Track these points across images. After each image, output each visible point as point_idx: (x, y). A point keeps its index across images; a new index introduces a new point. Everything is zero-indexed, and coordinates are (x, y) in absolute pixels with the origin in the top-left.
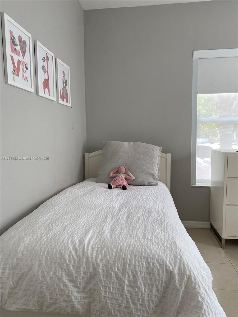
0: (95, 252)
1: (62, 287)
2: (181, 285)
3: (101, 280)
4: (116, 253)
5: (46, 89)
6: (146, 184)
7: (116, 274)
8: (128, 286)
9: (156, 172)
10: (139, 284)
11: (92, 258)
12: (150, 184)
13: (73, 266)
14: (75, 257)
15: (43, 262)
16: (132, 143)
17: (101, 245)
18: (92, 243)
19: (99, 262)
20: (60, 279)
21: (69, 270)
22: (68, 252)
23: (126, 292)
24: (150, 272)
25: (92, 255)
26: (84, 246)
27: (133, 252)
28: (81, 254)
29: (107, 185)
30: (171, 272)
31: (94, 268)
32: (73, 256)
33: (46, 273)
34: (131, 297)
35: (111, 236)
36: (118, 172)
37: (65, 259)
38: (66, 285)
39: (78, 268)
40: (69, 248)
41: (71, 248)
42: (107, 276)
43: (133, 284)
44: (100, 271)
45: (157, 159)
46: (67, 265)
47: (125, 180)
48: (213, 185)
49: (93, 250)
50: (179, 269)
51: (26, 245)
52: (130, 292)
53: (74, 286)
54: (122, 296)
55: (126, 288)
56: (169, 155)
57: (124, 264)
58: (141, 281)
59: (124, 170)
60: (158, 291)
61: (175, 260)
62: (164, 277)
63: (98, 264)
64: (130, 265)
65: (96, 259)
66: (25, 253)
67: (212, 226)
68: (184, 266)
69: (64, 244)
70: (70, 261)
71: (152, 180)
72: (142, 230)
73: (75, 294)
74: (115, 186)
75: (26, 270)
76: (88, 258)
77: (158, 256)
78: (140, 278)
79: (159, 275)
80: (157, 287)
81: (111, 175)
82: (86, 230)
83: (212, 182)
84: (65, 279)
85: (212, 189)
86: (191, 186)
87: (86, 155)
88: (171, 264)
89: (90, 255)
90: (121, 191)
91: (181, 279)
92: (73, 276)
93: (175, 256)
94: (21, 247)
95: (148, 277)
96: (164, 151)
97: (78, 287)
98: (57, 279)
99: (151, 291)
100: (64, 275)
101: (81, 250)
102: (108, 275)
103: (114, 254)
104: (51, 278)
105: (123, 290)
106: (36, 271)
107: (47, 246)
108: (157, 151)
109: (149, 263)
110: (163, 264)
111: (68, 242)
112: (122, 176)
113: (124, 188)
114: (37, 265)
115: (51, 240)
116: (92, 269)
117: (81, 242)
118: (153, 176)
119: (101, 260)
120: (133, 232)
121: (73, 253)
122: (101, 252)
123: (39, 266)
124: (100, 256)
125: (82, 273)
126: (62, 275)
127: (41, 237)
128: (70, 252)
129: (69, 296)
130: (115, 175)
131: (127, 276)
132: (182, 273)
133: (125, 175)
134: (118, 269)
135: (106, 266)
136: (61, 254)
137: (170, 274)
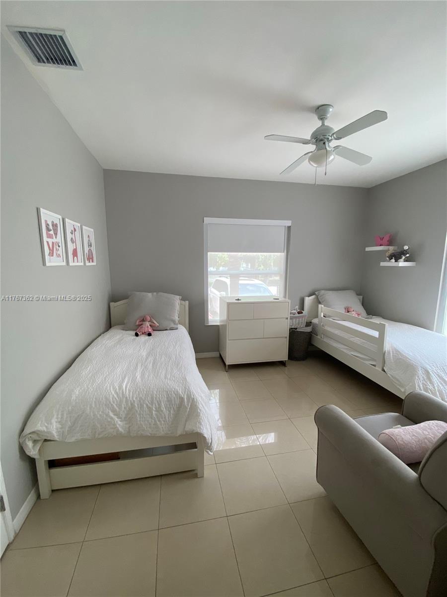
0: (131, 393)
1: (109, 420)
2: (188, 405)
3: (137, 411)
4: (146, 392)
5: (75, 258)
6: (168, 329)
7: (147, 405)
8: (155, 411)
9: (176, 318)
10: (162, 408)
11: (130, 397)
12: (172, 329)
13: (116, 405)
14: (117, 399)
15: (93, 406)
16: (155, 293)
17: (135, 388)
18: (128, 387)
19: (134, 399)
20: (107, 415)
21: (113, 407)
22: (111, 396)
23: (154, 415)
24: (169, 400)
25: (129, 395)
26: (123, 390)
27: (158, 389)
28: (121, 396)
29: (134, 333)
30: (182, 398)
31: (131, 404)
32: (115, 399)
33: (96, 413)
34: (157, 417)
35: (142, 380)
36: (143, 320)
37: (110, 402)
38: (112, 418)
39: (119, 406)
40: (111, 393)
41: (113, 393)
42: (141, 408)
43: (159, 410)
44: (136, 405)
45: (177, 307)
46: (111, 404)
47: (150, 327)
48: (221, 324)
49: (130, 391)
50: (187, 395)
51: (77, 395)
52: (156, 415)
53: (117, 418)
54: (151, 418)
55: (154, 413)
56: (187, 302)
57: (152, 398)
58: (163, 406)
59: (149, 318)
60: (174, 410)
61: (185, 390)
62: (178, 402)
63: (134, 401)
64: (156, 398)
65: (133, 398)
66: (77, 401)
67: (220, 355)
68: (190, 393)
69: (108, 391)
70: (114, 402)
71: (173, 325)
72: (164, 372)
73: (119, 423)
74: (141, 333)
75: (81, 413)
76: (127, 398)
77: (174, 389)
78: (163, 405)
79: (175, 401)
80: (173, 408)
81: (137, 323)
82: (122, 378)
83: (221, 321)
84: (111, 414)
85: (220, 327)
86: (205, 326)
87: (112, 304)
88: (182, 393)
89: (128, 396)
90: (147, 337)
91: (188, 401)
92: (116, 411)
93: (185, 388)
94: (74, 397)
95: (168, 403)
96: (183, 299)
97: (120, 418)
98: (105, 416)
99: (170, 411)
100: (110, 412)
101: (121, 393)
102: (141, 406)
103: (145, 392)
104: (100, 415)
105: (152, 414)
106: (89, 412)
107: (94, 394)
108: (177, 300)
109: (168, 395)
110: (177, 394)
111: (110, 388)
112: (148, 324)
113: (150, 335)
114: (88, 408)
115: (96, 389)
116: (130, 405)
117: (120, 387)
118: (174, 322)
119: (136, 398)
120: (158, 375)
121: (115, 396)
122: (136, 392)
123: (90, 408)
124: (135, 396)
125: (123, 408)
126: (108, 412)
127: (88, 388)
128: (113, 395)
129: (114, 425)
130: (141, 323)
131: (154, 405)
132: (189, 397)
133: (150, 323)
134: (148, 402)
135: (140, 401)
136: (106, 398)
137: (182, 399)
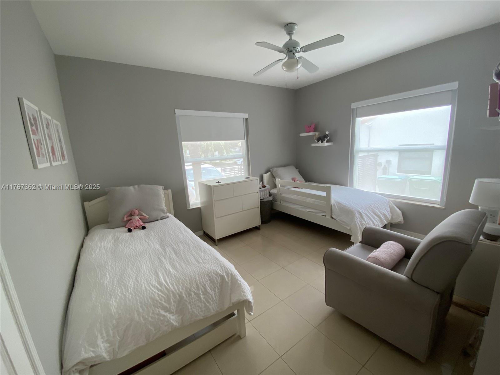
0: (175, 286)
1: (162, 318)
2: (229, 280)
3: (186, 301)
4: (189, 280)
6: (159, 219)
7: (194, 292)
8: (202, 295)
9: (164, 207)
10: (208, 291)
11: (176, 290)
12: (162, 218)
13: (165, 302)
14: (163, 295)
15: (141, 310)
16: (136, 186)
17: (176, 280)
18: (168, 281)
19: (181, 290)
20: (159, 314)
21: (162, 305)
22: (156, 296)
23: (202, 299)
24: (212, 281)
25: (174, 289)
26: (165, 285)
27: (198, 275)
28: (166, 291)
30: (222, 275)
31: (179, 296)
32: (162, 296)
33: (146, 316)
34: (206, 300)
35: (177, 271)
36: (131, 214)
37: (157, 301)
38: (164, 316)
39: (168, 302)
40: (155, 292)
41: (156, 291)
42: (189, 296)
43: (205, 293)
44: (184, 295)
45: (163, 197)
46: (160, 303)
47: (140, 220)
48: (202, 206)
49: (173, 286)
50: (226, 272)
51: (116, 307)
52: (204, 298)
53: (169, 314)
54: (201, 302)
55: (202, 297)
56: (170, 191)
57: (197, 284)
58: (209, 289)
59: (137, 212)
60: (218, 289)
61: (222, 268)
62: (219, 281)
63: (181, 292)
64: (200, 283)
65: (179, 290)
66: (120, 312)
67: (204, 232)
68: (227, 269)
69: (149, 291)
70: (161, 300)
71: (163, 215)
72: (192, 258)
73: (172, 317)
74: (133, 228)
75: (129, 323)
76: (173, 292)
77: (213, 270)
78: (208, 287)
79: (217, 281)
80: (217, 287)
81: (125, 219)
82: (154, 275)
83: (202, 203)
84: (162, 312)
85: (202, 208)
86: (187, 210)
87: (86, 204)
88: (220, 271)
89: (173, 290)
91: (228, 277)
92: (167, 308)
93: (221, 266)
94: (113, 310)
95: (212, 284)
96: (166, 188)
97: (173, 313)
98: (156, 316)
99: (215, 291)
100: (160, 311)
101: (165, 289)
102: (190, 295)
103: (188, 281)
104: (152, 317)
105: (200, 298)
106: (138, 319)
107: (136, 299)
108: (160, 189)
109: (210, 277)
110: (217, 274)
111: (150, 288)
112: (137, 218)
113: (144, 228)
114: (136, 315)
115: (135, 293)
116: (178, 297)
117: (160, 284)
118: (163, 211)
119: (182, 289)
120: (188, 262)
121: (160, 293)
122: (179, 284)
123: (138, 315)
124: (180, 287)
125: (173, 303)
126: (159, 311)
127: (125, 296)
128: (158, 294)
129: (168, 321)
130: (129, 218)
131: (200, 290)
132: (227, 273)
133: (139, 216)
134: (195, 289)
135: (186, 291)
136: (151, 298)
137: (222, 277)
